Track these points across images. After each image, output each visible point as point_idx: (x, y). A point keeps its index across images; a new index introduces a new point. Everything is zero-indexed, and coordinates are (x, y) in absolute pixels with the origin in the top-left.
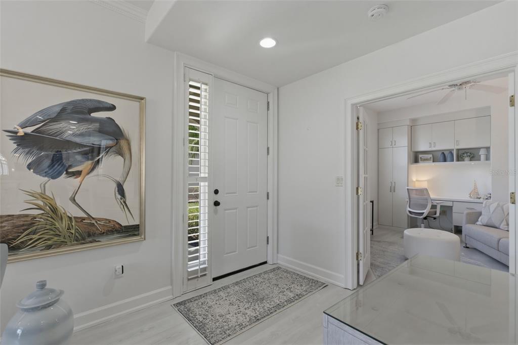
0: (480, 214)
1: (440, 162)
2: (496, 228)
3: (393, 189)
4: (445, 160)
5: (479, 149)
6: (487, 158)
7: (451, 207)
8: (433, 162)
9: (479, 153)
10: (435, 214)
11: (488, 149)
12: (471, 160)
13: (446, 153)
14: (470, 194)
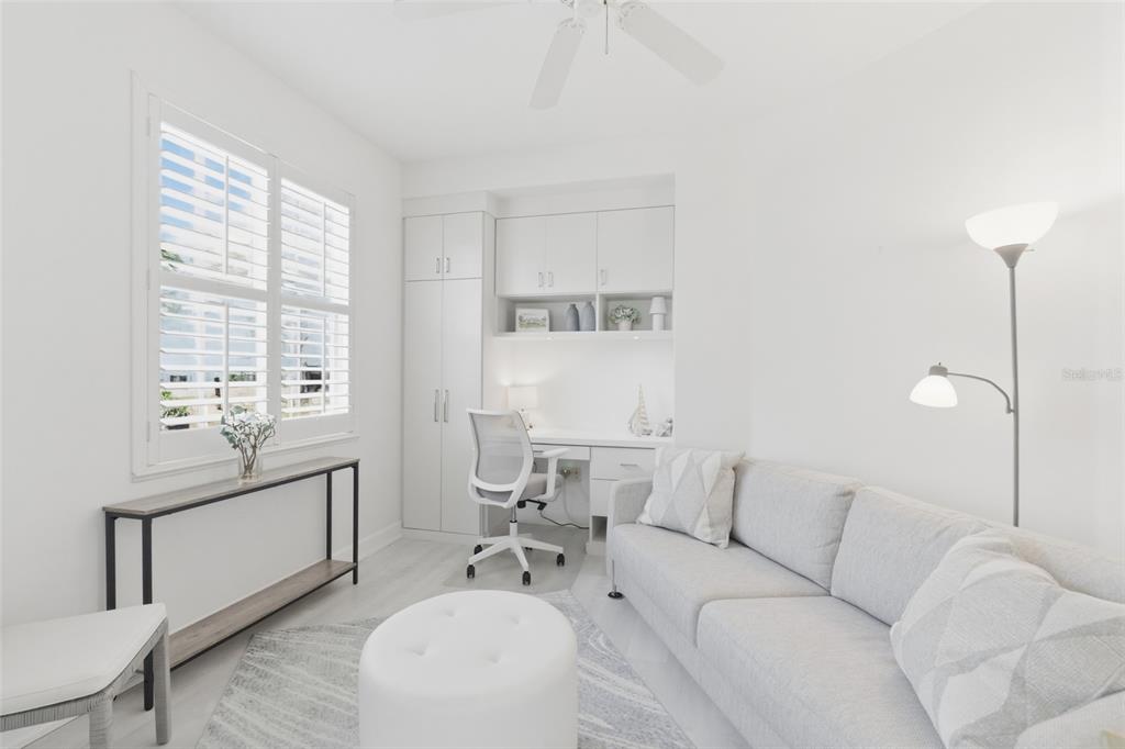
0: (649, 489)
1: (565, 330)
2: (685, 534)
3: (441, 413)
4: (578, 328)
5: (648, 298)
6: (666, 326)
7: (587, 463)
8: (551, 330)
9: (648, 310)
10: (544, 492)
11: (667, 297)
12: (632, 329)
13: (581, 307)
14: (630, 422)
